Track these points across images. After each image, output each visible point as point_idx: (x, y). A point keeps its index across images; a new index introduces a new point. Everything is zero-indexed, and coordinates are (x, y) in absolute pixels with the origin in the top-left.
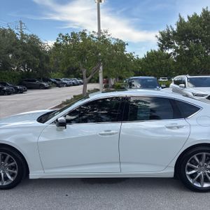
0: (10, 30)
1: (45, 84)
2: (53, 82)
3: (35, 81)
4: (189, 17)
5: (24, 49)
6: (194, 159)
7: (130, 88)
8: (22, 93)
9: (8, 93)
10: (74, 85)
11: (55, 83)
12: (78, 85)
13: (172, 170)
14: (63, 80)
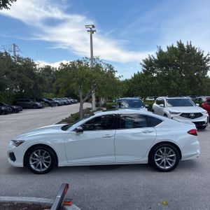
0: (6, 53)
1: (38, 104)
2: (45, 102)
3: (29, 101)
4: (168, 48)
5: (20, 71)
6: (159, 151)
7: (120, 107)
8: (17, 112)
9: (6, 113)
10: (65, 104)
11: (47, 102)
12: (69, 104)
13: (147, 159)
14: (55, 100)
